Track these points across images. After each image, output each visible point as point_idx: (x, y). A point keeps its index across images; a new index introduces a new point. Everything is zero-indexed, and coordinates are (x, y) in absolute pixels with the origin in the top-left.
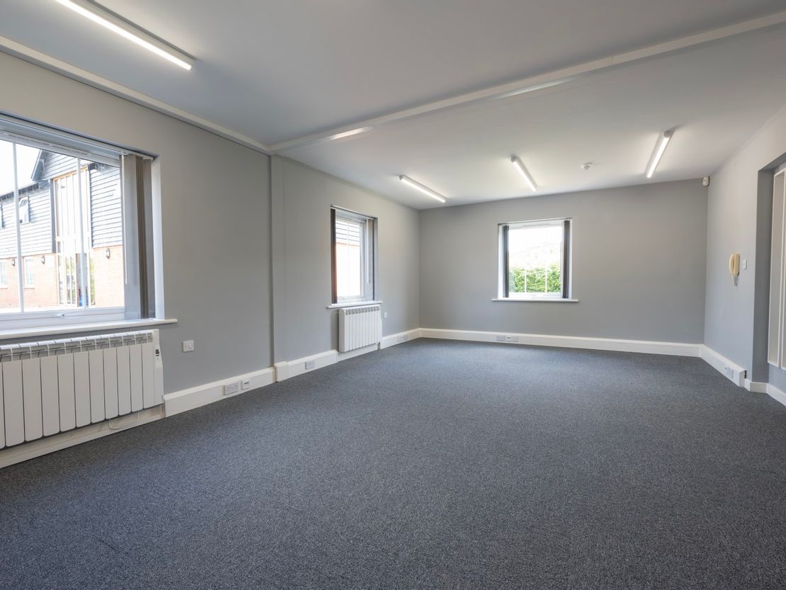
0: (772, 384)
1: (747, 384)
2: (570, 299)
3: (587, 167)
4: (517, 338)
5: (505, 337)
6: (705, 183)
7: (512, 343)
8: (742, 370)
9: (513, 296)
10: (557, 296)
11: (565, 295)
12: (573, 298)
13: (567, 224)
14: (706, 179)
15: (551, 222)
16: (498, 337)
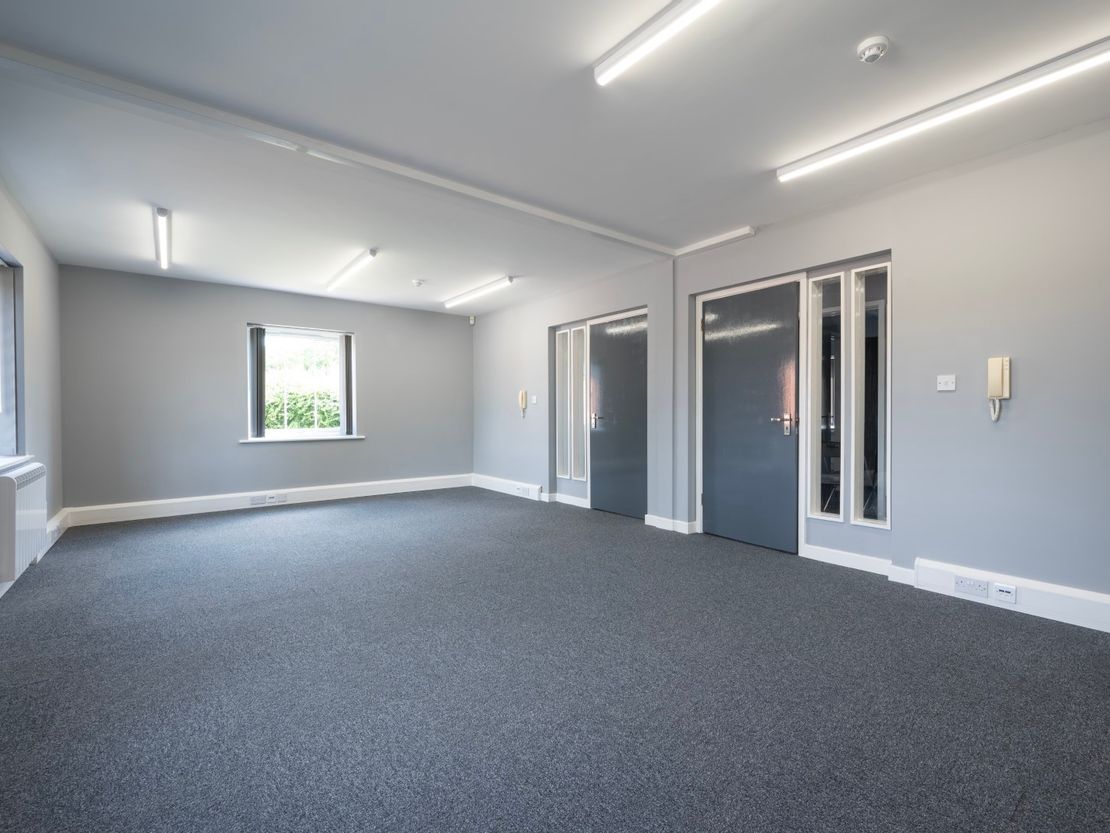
0: (561, 493)
1: (545, 497)
2: (354, 436)
3: (420, 284)
4: (286, 495)
5: (265, 497)
6: (472, 322)
7: (277, 504)
8: (538, 487)
9: (271, 434)
10: (338, 433)
11: (349, 432)
12: (358, 433)
13: (348, 339)
14: (472, 318)
15: (323, 334)
16: (253, 499)
